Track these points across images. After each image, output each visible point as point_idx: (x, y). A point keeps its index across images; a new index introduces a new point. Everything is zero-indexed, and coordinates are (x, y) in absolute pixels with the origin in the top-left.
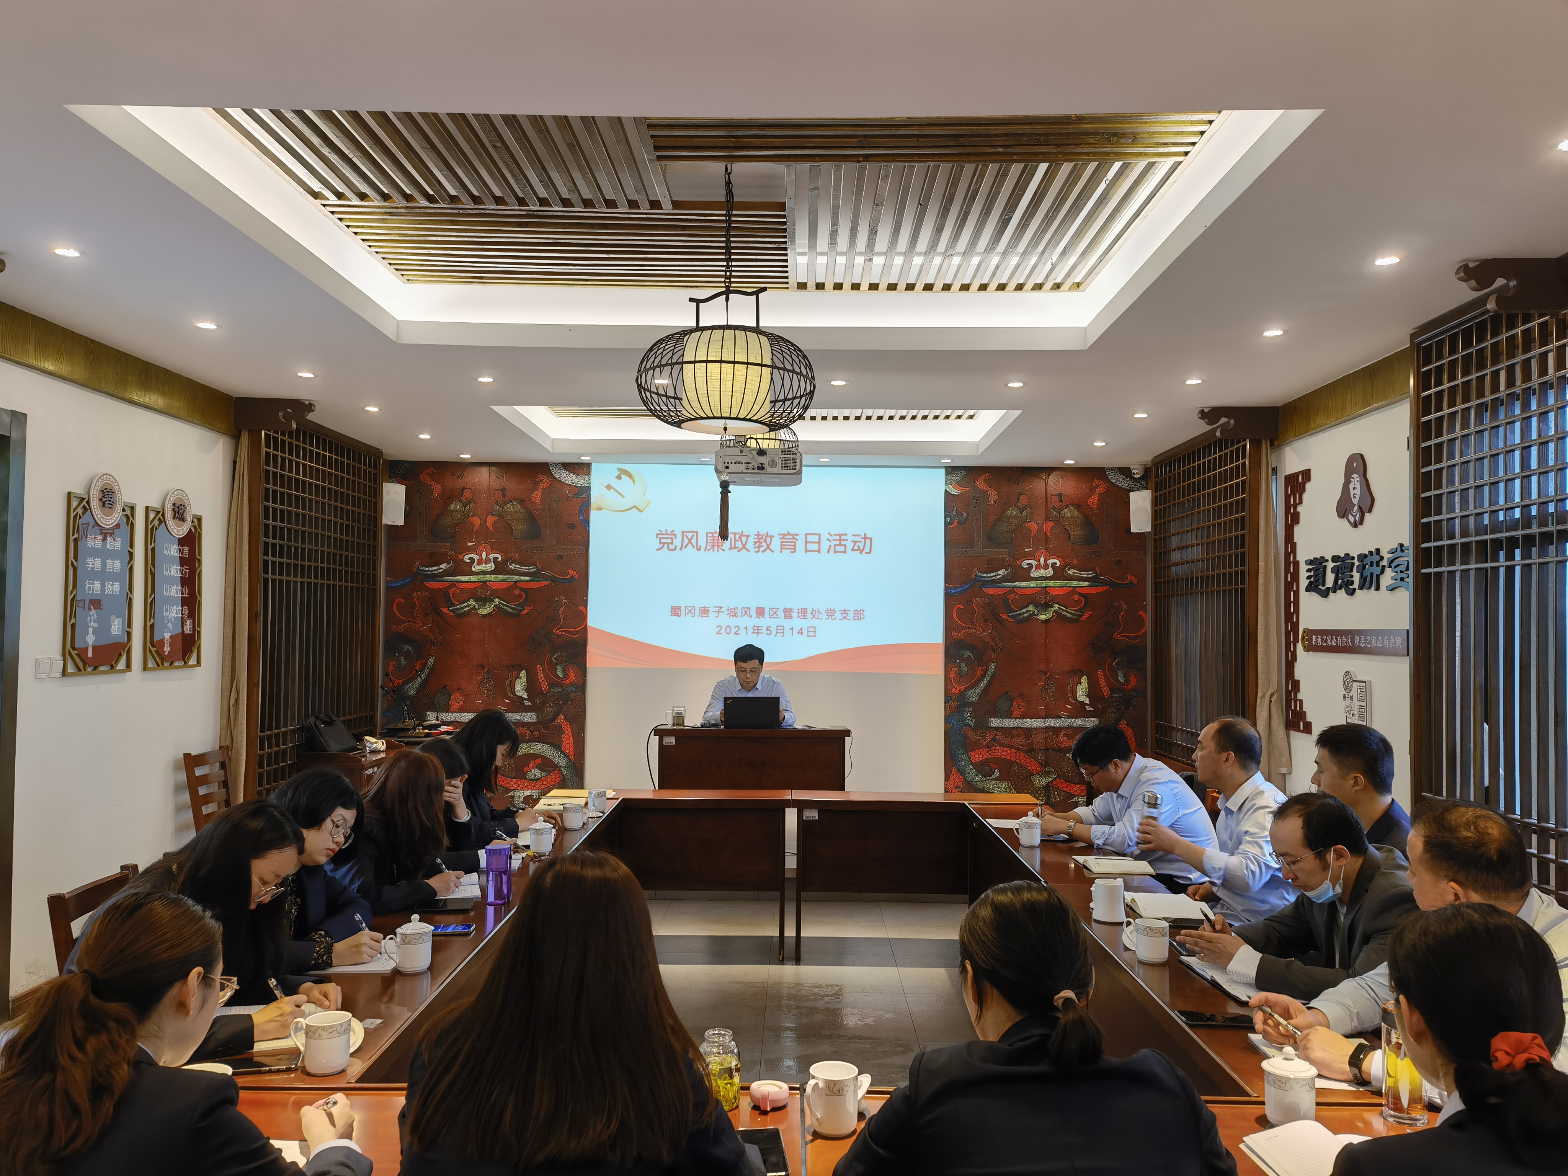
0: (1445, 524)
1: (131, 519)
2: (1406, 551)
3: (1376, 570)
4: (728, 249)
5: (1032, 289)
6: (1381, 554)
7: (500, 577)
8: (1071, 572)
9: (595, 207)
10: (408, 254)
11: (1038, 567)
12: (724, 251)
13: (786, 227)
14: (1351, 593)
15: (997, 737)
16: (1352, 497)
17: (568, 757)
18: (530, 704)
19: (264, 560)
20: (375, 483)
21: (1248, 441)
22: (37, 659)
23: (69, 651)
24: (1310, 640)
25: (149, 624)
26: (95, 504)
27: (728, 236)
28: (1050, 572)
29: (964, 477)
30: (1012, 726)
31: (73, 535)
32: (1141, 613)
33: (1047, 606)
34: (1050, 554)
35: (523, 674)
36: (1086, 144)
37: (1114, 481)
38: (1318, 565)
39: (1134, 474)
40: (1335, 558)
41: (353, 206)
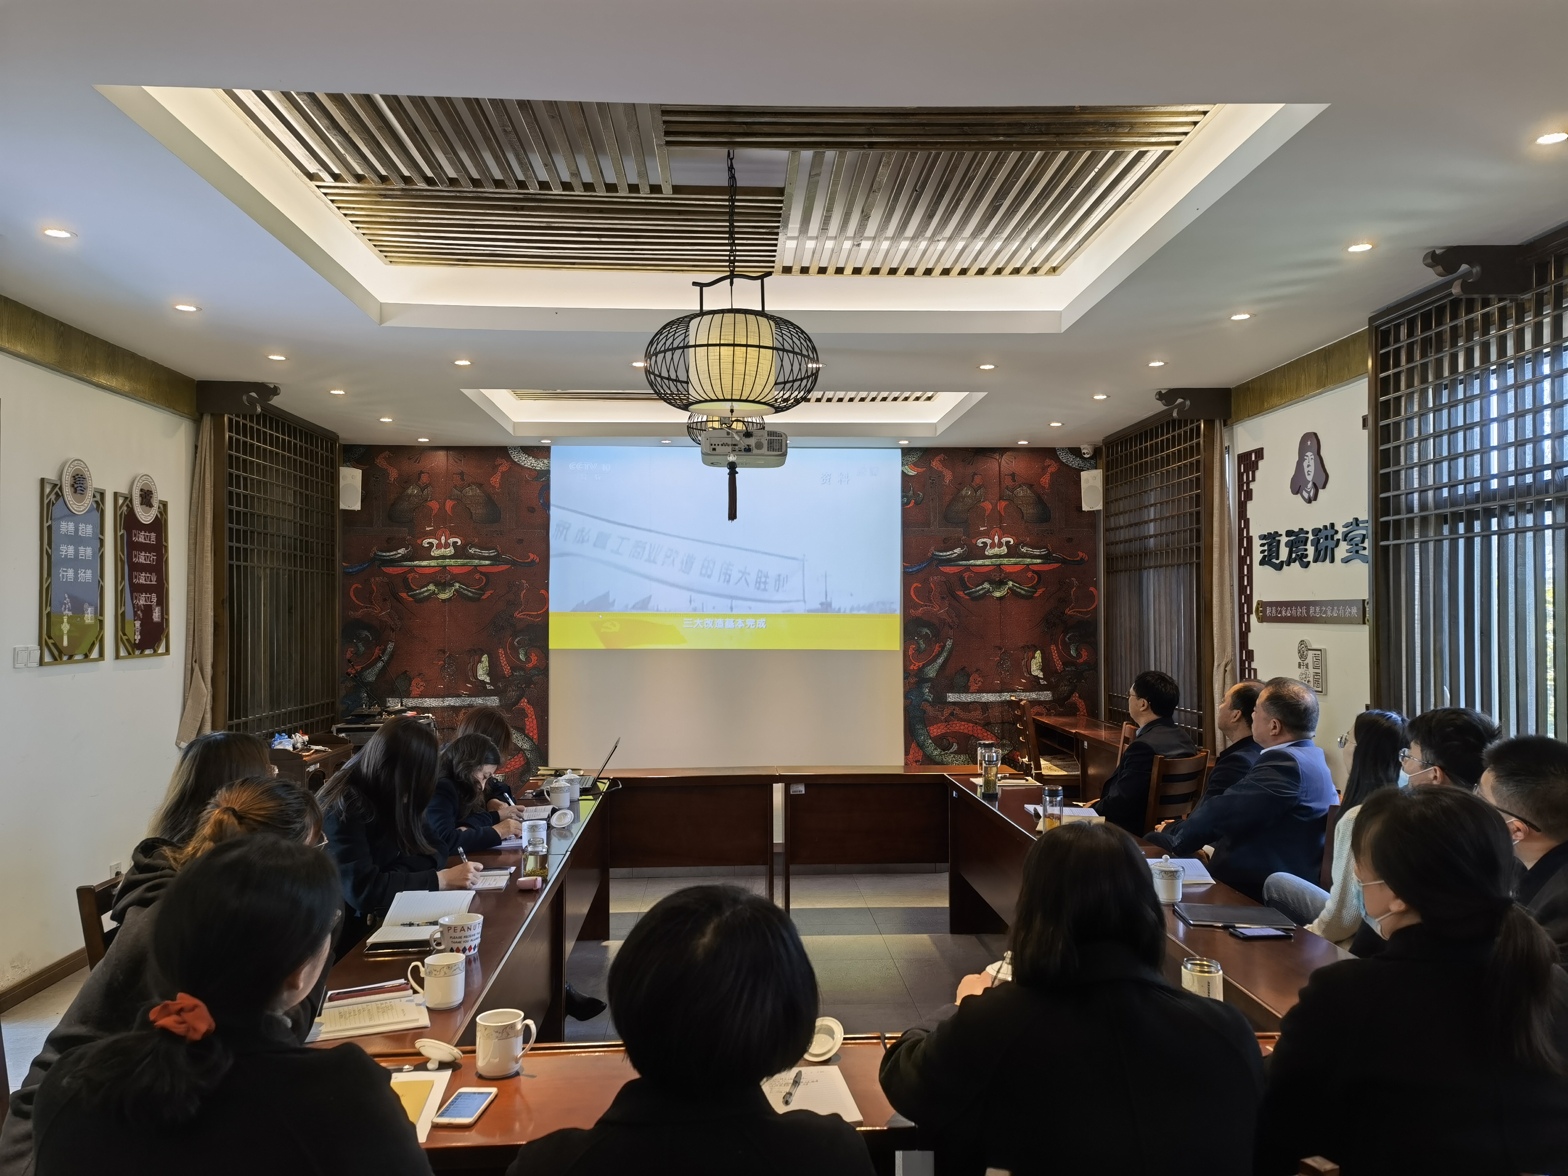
0: (1403, 497)
1: (101, 505)
2: (1361, 525)
3: (1330, 543)
4: (731, 233)
5: (1011, 273)
6: (1336, 528)
7: (460, 561)
8: (1024, 550)
9: (595, 191)
10: (391, 236)
11: (993, 546)
12: (727, 236)
13: (781, 212)
14: (1306, 565)
15: (955, 712)
16: (1306, 474)
17: (532, 741)
18: (493, 688)
19: (230, 546)
20: (332, 467)
21: (1202, 421)
22: (15, 649)
23: (46, 641)
24: (1264, 612)
25: (120, 613)
26: (67, 491)
27: (731, 221)
28: (1004, 550)
29: (920, 458)
30: (969, 700)
31: (47, 522)
32: (1092, 589)
33: (1001, 583)
34: (1004, 533)
35: (485, 658)
36: (1084, 134)
37: (1065, 461)
38: (1271, 539)
39: (1084, 454)
40: (1289, 533)
41: (348, 188)
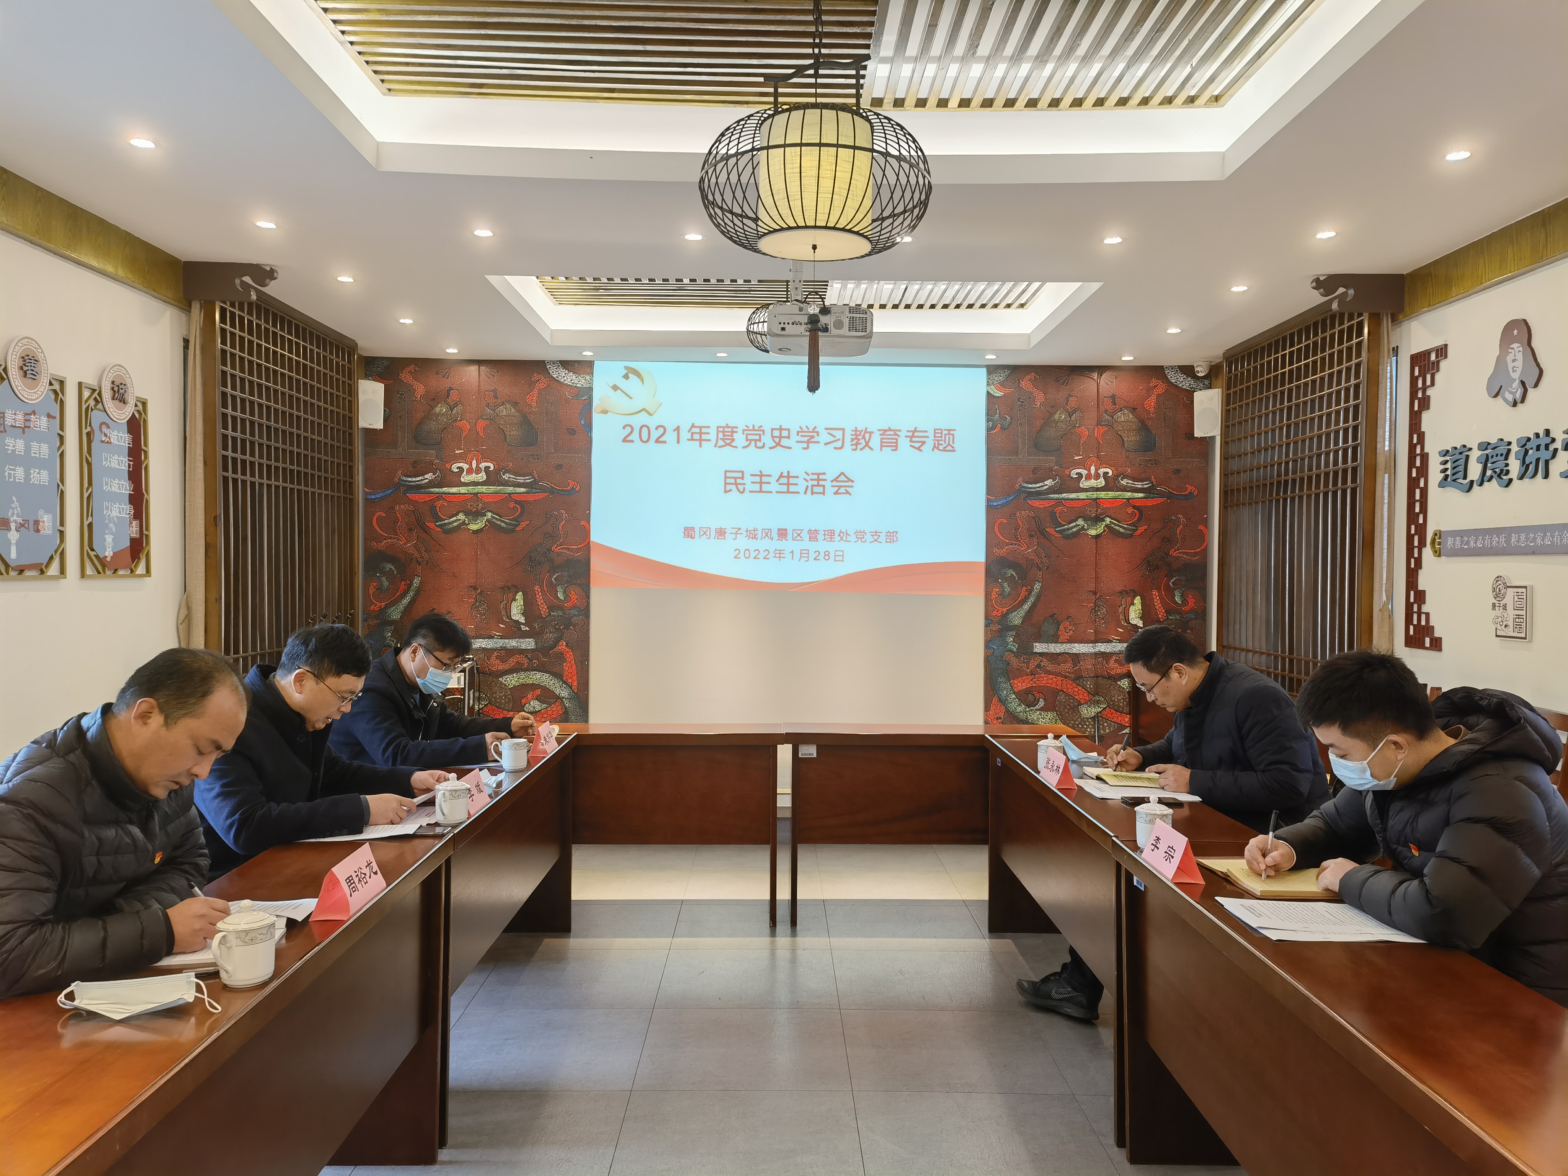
1: (61, 395)
3: (1544, 454)
5: (1161, 104)
6: (1551, 436)
7: (493, 489)
8: (1124, 482)
10: (390, 45)
11: (1089, 477)
14: (1507, 484)
15: (1042, 664)
16: (1511, 371)
17: (571, 689)
18: (528, 629)
19: (223, 456)
20: (350, 379)
21: (1366, 316)
24: (1443, 543)
25: (86, 523)
28: (1101, 482)
29: (1007, 377)
30: (1058, 651)
32: (1201, 527)
33: (1098, 519)
34: (1102, 462)
35: (519, 596)
37: (1173, 381)
38: (1457, 455)
39: (1198, 372)
40: (1484, 446)
